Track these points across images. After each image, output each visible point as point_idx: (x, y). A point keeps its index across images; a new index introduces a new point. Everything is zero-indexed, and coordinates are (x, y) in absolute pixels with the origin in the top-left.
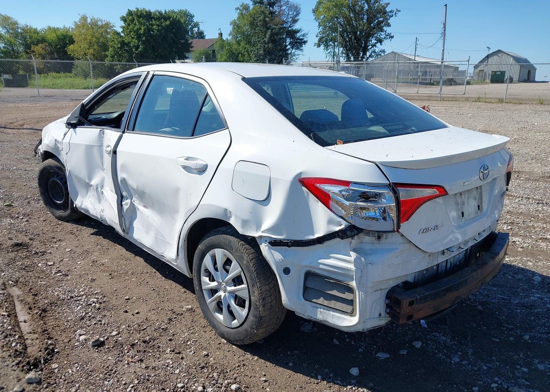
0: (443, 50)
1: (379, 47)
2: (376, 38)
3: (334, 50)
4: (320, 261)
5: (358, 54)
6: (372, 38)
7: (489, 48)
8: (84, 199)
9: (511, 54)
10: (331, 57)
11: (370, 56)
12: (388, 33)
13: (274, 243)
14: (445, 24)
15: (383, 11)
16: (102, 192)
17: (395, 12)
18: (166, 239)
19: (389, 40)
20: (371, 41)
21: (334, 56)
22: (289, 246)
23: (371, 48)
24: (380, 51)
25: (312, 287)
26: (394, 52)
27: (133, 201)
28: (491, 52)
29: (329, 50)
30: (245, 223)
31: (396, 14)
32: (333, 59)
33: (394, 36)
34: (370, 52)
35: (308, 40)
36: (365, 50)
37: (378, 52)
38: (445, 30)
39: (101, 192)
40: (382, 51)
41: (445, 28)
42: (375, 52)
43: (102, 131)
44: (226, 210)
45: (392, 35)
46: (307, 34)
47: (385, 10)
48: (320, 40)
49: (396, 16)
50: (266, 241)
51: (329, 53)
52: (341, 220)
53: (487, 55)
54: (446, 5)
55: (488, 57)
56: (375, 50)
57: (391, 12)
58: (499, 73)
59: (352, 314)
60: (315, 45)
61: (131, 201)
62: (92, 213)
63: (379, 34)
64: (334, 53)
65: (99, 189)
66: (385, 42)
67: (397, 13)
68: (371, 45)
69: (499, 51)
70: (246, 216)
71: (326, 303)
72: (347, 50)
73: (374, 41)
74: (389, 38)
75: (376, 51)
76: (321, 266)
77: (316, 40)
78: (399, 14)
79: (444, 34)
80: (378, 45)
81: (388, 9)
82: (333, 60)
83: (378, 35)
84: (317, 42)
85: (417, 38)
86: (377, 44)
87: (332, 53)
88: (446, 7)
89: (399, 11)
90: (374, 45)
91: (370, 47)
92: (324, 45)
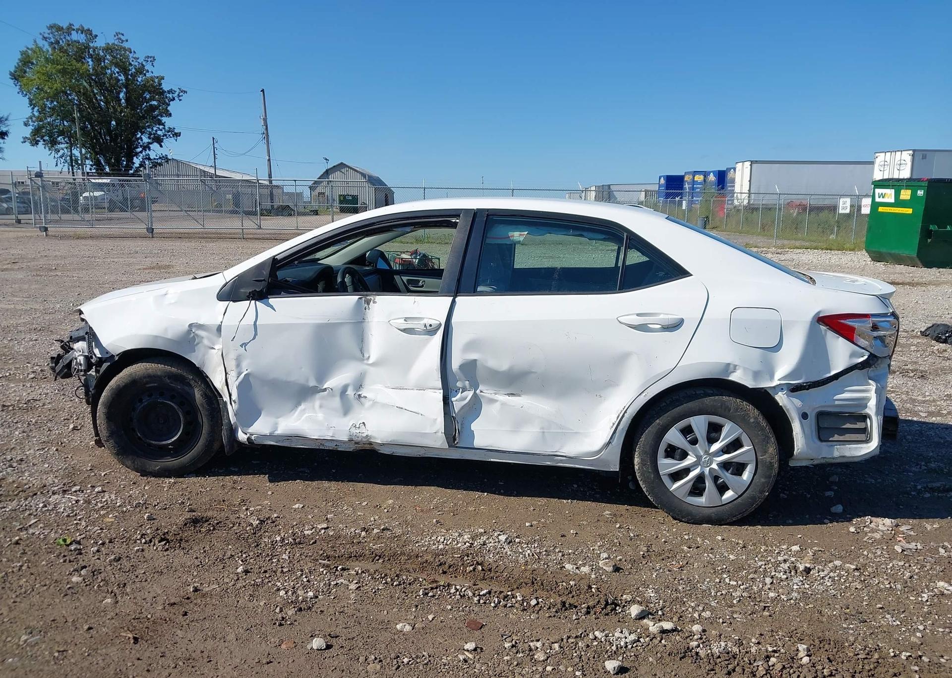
0: (269, 160)
1: (155, 151)
2: (150, 134)
3: (71, 151)
4: (835, 398)
5: (118, 161)
6: (142, 135)
7: (326, 159)
8: (280, 420)
9: (358, 169)
10: (66, 164)
11: (141, 165)
12: (170, 128)
13: (795, 389)
14: (265, 120)
15: (157, 90)
16: (359, 395)
17: (177, 93)
18: (571, 430)
19: (173, 138)
20: (142, 140)
21: (72, 163)
22: (808, 389)
23: (141, 152)
24: (160, 158)
25: (826, 426)
26: (175, 160)
27: (478, 391)
28: (330, 166)
29: (61, 152)
30: (756, 375)
31: (179, 96)
32: (70, 168)
33: (180, 133)
34: (140, 158)
35: (10, 131)
36: (131, 155)
37: (155, 159)
38: (267, 129)
39: (356, 396)
40: (163, 157)
41: (267, 126)
42: (149, 159)
43: (363, 299)
44: (729, 364)
45: (176, 131)
46: (6, 120)
47: (162, 89)
48: (37, 132)
49: (180, 100)
50: (782, 389)
51: (61, 157)
52: (864, 351)
53: (325, 170)
54: (263, 91)
55: (327, 173)
56: (149, 155)
57: (171, 91)
58: (350, 198)
59: (868, 440)
60: (25, 142)
61: (475, 393)
62: (319, 436)
63: (155, 129)
64: (71, 157)
65: (350, 392)
66: (167, 142)
67: (181, 94)
68: (141, 146)
69: (341, 166)
70: (756, 367)
71: (841, 438)
72: (97, 154)
73: (145, 140)
74: (171, 136)
75: (152, 157)
76: (837, 403)
77: (28, 131)
78: (184, 97)
79: (266, 136)
80: (155, 146)
81: (165, 87)
82: (71, 170)
83: (152, 129)
84: (29, 136)
85: (213, 139)
86: (150, 145)
87: (68, 158)
88: (264, 93)
89: (185, 92)
90: (146, 147)
91: (139, 150)
92: (44, 141)
